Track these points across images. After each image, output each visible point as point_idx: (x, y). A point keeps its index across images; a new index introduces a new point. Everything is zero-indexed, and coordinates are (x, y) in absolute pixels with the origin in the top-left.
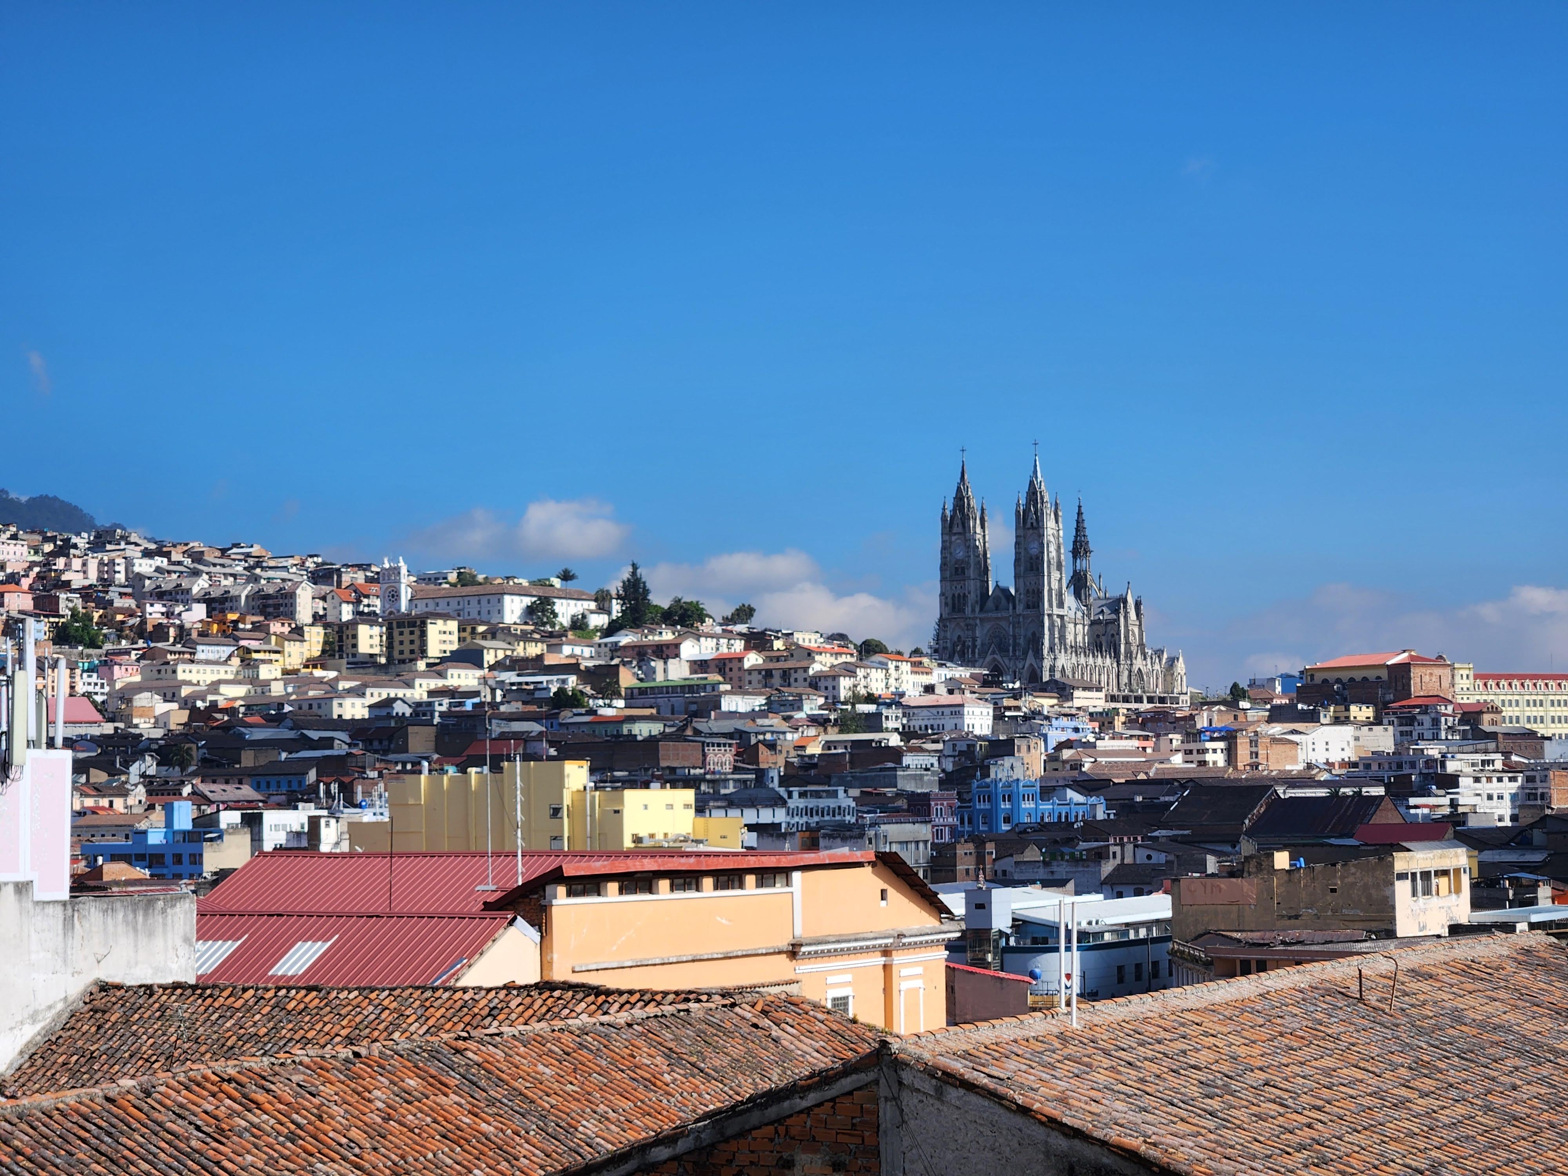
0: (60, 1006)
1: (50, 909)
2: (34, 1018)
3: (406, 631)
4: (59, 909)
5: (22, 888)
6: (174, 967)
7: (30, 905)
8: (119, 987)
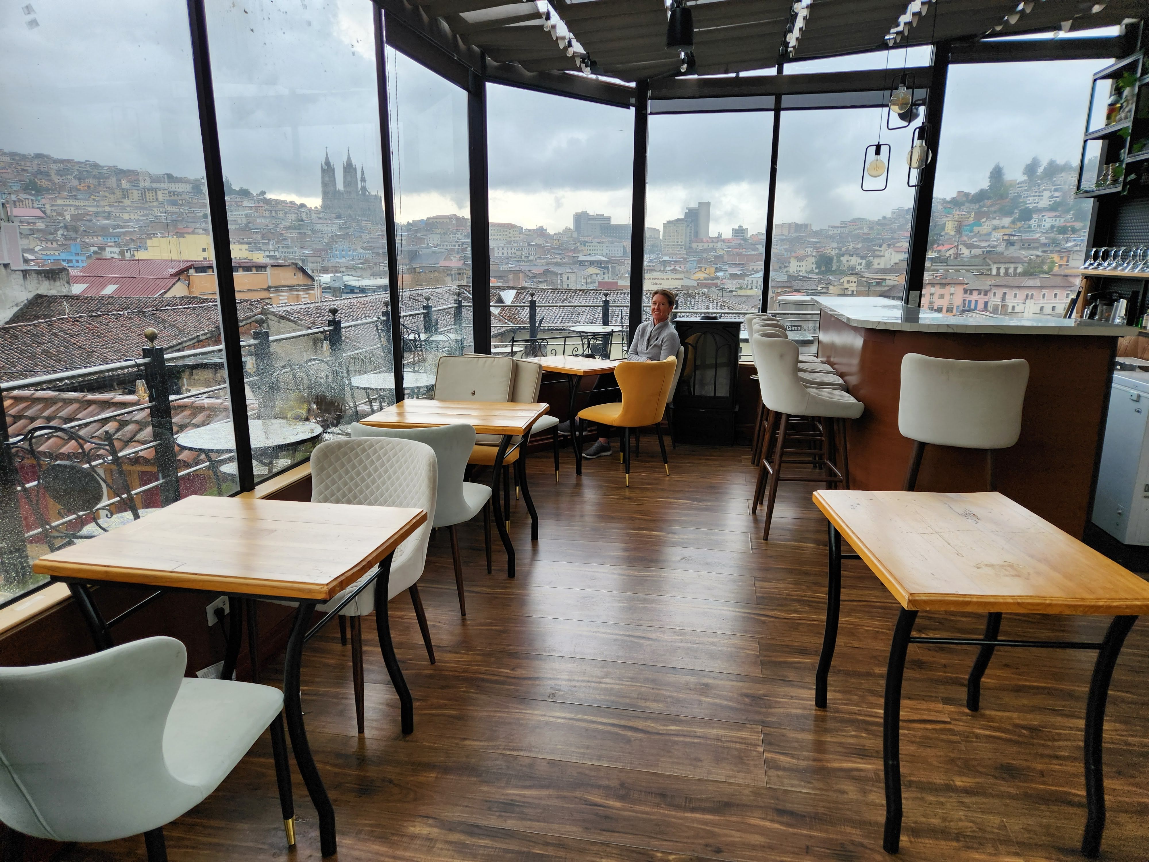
0: (26, 301)
1: (17, 272)
2: (17, 305)
3: (150, 192)
4: (21, 273)
5: (6, 266)
6: (64, 290)
7: (10, 271)
8: (46, 296)
